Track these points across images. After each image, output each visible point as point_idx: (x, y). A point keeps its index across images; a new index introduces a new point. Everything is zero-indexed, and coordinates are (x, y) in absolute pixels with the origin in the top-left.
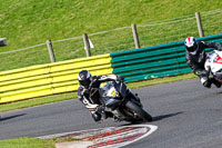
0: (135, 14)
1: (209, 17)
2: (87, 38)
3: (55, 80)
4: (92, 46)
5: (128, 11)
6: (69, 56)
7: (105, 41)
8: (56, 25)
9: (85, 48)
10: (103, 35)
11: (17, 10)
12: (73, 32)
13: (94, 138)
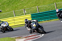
0: (38, 3)
1: (58, 4)
2: (24, 10)
3: (15, 21)
4: (26, 12)
5: (36, 2)
6: (19, 15)
7: (29, 11)
8: (16, 6)
9: (24, 13)
10: (29, 9)
11: (5, 2)
12: (20, 8)
13: (26, 37)
